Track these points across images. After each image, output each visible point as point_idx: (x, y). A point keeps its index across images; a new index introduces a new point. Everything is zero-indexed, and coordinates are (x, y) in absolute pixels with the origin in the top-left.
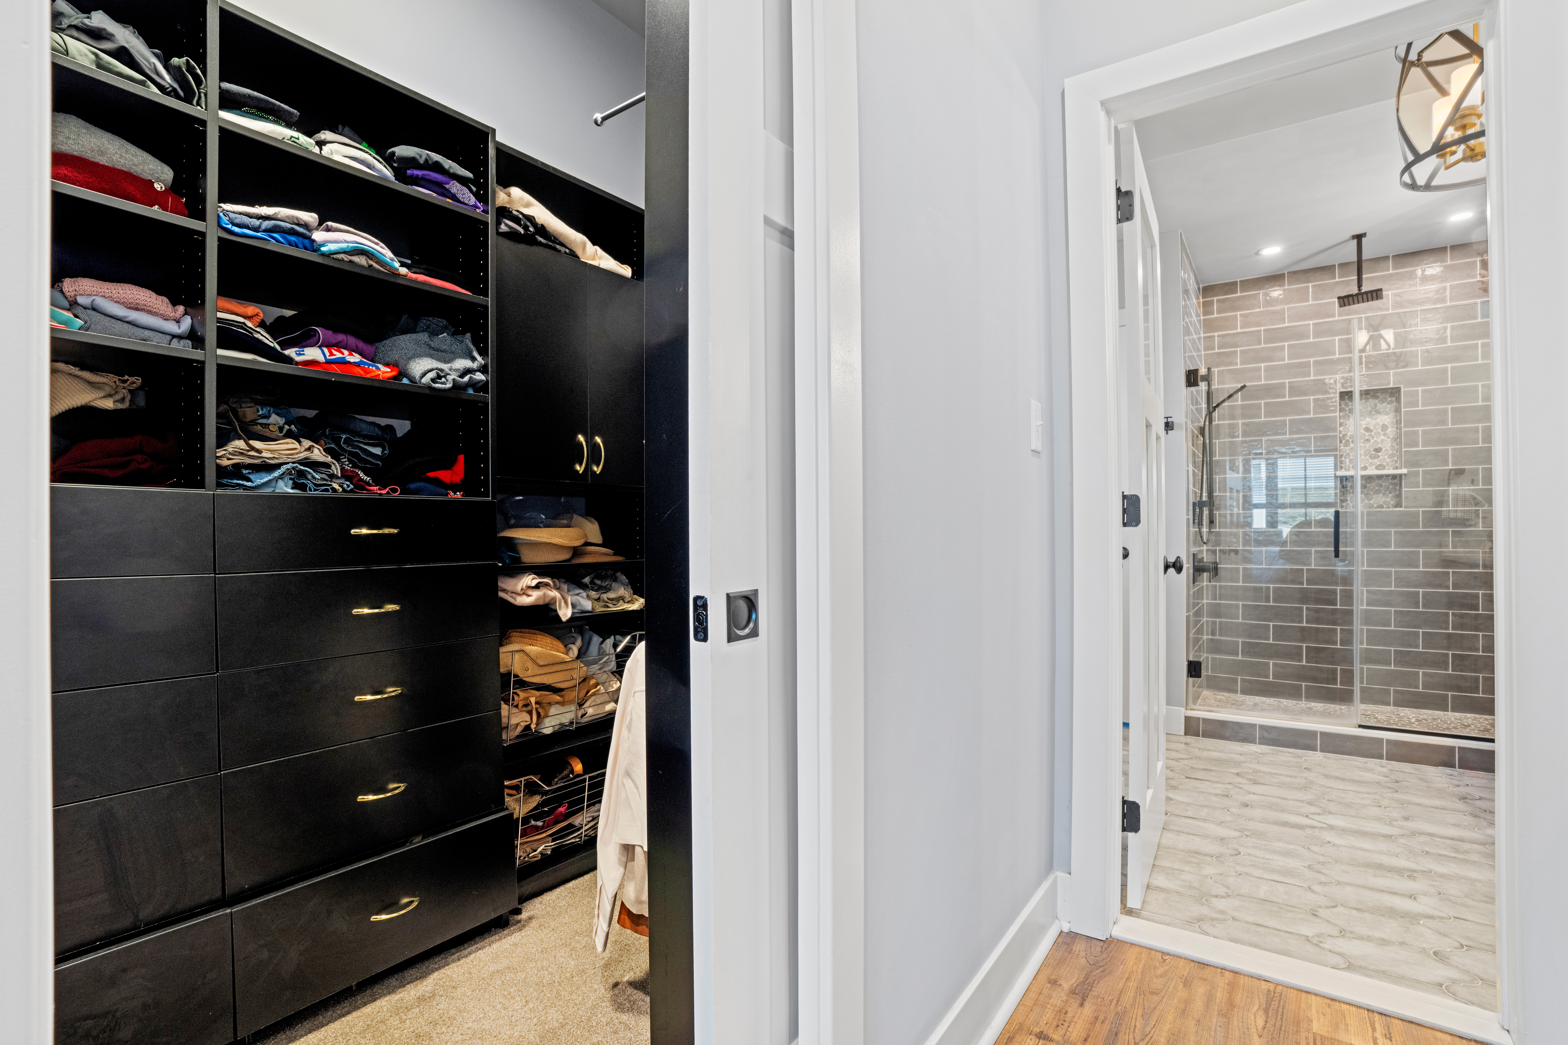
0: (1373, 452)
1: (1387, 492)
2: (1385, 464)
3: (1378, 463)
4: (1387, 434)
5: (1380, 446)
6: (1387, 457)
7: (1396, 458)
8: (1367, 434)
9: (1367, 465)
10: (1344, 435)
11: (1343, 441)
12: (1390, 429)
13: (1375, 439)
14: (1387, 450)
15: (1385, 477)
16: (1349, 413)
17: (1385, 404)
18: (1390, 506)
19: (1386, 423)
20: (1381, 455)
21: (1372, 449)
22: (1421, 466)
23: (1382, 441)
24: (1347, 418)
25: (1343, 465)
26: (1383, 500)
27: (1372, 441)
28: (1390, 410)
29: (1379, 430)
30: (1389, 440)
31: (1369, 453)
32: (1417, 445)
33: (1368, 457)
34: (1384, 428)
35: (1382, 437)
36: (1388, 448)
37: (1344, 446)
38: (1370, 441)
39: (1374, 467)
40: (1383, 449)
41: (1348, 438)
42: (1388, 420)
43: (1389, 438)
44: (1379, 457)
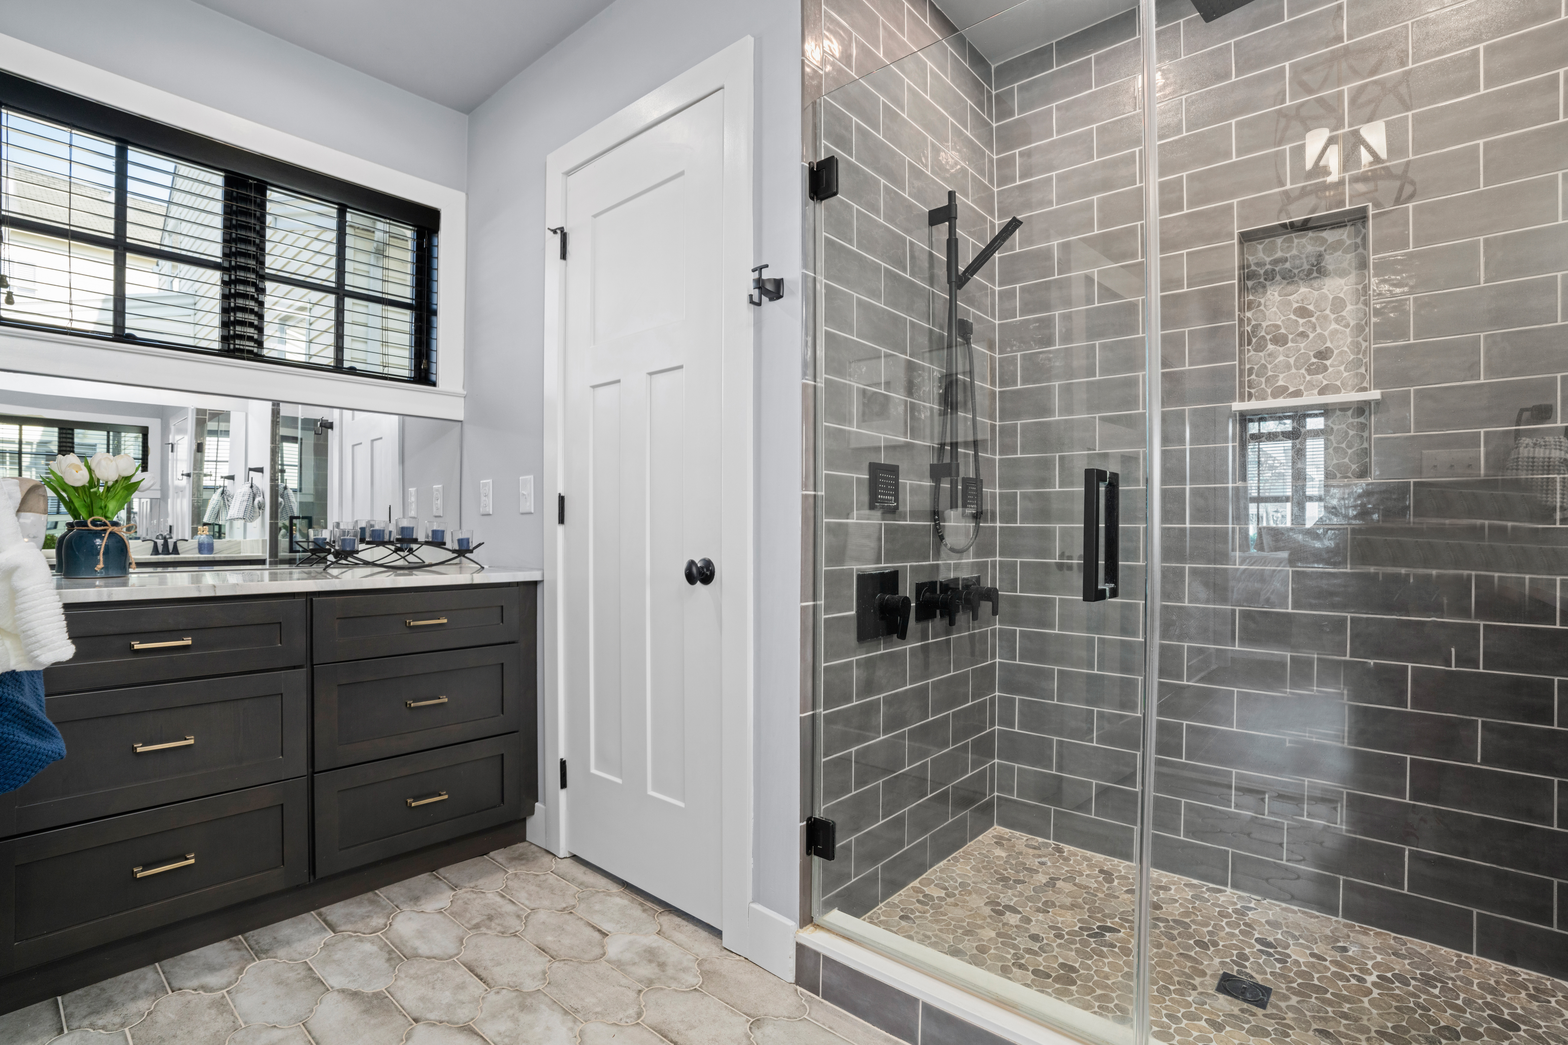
0: (1314, 360)
1: (1344, 445)
2: (1338, 383)
3: (1325, 382)
4: (1343, 318)
5: (1328, 344)
6: (1342, 368)
7: (1363, 370)
8: (1301, 321)
9: (1302, 388)
10: (1256, 328)
11: (1254, 340)
12: (1349, 307)
13: (1319, 330)
14: (1342, 352)
15: (1338, 413)
16: (1265, 279)
17: (1340, 253)
18: (1350, 475)
19: (1342, 295)
20: (1332, 366)
21: (1312, 354)
22: (1411, 382)
23: (1334, 332)
24: (1261, 290)
25: (1253, 391)
26: (1335, 462)
27: (1311, 336)
28: (1349, 264)
29: (1328, 312)
30: (1348, 330)
31: (1305, 363)
32: (1405, 335)
33: (1303, 371)
34: (1338, 304)
35: (1334, 326)
36: (1346, 349)
37: (1255, 350)
38: (1308, 336)
39: (1316, 391)
40: (1336, 352)
41: (1263, 333)
42: (1346, 288)
43: (1347, 326)
44: (1326, 368)
